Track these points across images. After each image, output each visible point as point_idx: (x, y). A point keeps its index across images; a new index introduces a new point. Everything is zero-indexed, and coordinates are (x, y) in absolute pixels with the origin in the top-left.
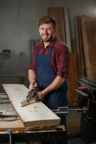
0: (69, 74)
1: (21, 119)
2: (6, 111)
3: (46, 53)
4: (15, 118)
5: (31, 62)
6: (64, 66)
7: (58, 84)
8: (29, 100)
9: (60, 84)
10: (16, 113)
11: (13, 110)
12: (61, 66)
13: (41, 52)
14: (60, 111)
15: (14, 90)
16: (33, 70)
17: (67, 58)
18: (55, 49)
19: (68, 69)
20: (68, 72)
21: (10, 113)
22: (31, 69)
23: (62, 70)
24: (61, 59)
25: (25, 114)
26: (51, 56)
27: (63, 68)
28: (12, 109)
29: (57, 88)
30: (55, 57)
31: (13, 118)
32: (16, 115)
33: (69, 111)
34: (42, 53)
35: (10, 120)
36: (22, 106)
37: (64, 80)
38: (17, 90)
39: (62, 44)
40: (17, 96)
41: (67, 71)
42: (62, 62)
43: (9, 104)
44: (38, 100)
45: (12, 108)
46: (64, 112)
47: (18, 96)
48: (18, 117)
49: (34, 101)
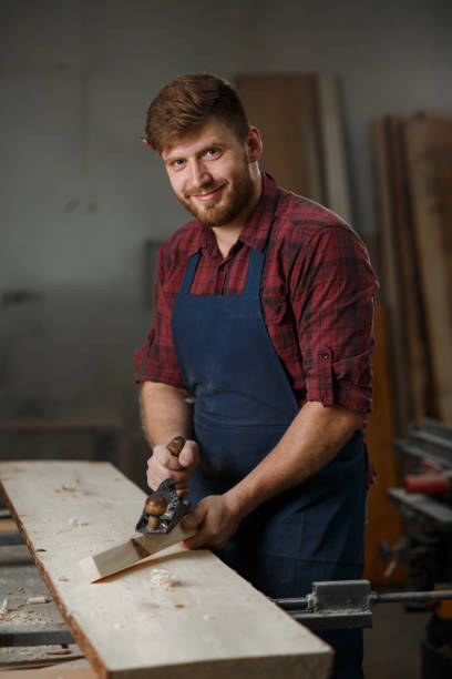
0: (370, 385)
1: (94, 653)
2: (10, 611)
3: (231, 283)
4: (59, 648)
5: (152, 338)
6: (341, 340)
7: (311, 447)
8: (144, 543)
9: (327, 448)
10: (61, 621)
11: (47, 602)
12: (323, 342)
13: (204, 278)
14: (320, 607)
15: (57, 491)
16: (168, 383)
17: (354, 293)
18: (279, 252)
19: (366, 359)
20: (365, 374)
21: (29, 622)
22: (156, 380)
23: (328, 365)
24: (321, 302)
25: (117, 626)
26: (265, 295)
27: (336, 353)
28: (41, 599)
29: (308, 472)
30: (288, 299)
31: (49, 648)
32: (63, 628)
33: (374, 602)
34: (209, 288)
35: (30, 659)
36: (98, 577)
37: (343, 423)
38: (72, 490)
39: (319, 218)
40: (71, 521)
41: (360, 367)
42: (326, 324)
43: (28, 569)
44: (201, 545)
45: (43, 594)
46: (345, 613)
47: (75, 524)
48: (73, 643)
49: (177, 548)
